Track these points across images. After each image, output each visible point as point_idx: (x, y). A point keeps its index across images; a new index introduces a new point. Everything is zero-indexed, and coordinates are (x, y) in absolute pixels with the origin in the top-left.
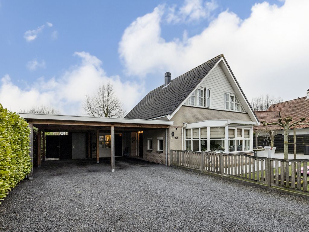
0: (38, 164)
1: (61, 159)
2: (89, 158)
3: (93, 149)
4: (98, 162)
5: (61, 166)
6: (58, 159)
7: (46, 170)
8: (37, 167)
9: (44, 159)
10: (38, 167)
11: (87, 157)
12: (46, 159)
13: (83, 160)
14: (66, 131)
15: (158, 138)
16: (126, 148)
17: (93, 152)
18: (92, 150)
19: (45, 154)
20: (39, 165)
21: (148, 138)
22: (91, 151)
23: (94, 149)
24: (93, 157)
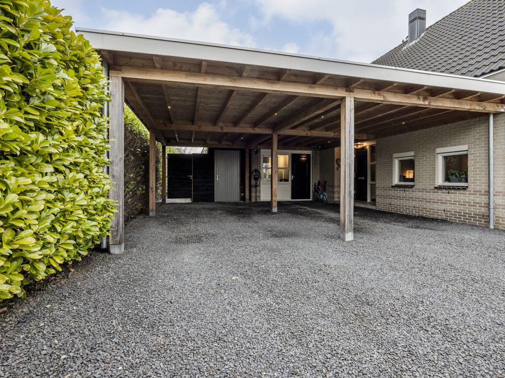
0: (151, 207)
1: (195, 201)
2: (247, 201)
3: (253, 182)
4: (275, 210)
5: (196, 216)
6: (189, 200)
7: (165, 223)
8: (148, 215)
9: (164, 200)
10: (151, 214)
11: (243, 198)
12: (168, 201)
13: (236, 204)
14: (203, 145)
15: (438, 150)
16: (319, 182)
17: (253, 189)
18: (252, 184)
19: (166, 191)
20: (153, 210)
21: (395, 155)
22: (250, 186)
23: (256, 183)
24: (253, 200)
